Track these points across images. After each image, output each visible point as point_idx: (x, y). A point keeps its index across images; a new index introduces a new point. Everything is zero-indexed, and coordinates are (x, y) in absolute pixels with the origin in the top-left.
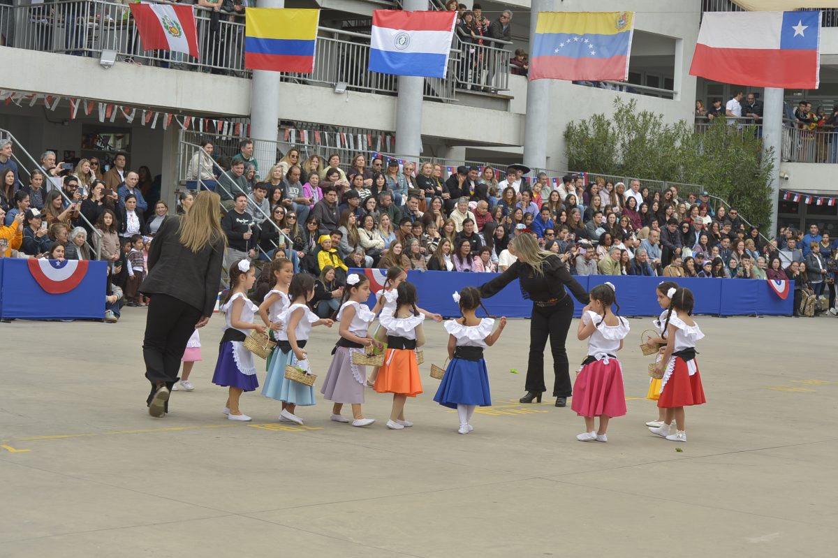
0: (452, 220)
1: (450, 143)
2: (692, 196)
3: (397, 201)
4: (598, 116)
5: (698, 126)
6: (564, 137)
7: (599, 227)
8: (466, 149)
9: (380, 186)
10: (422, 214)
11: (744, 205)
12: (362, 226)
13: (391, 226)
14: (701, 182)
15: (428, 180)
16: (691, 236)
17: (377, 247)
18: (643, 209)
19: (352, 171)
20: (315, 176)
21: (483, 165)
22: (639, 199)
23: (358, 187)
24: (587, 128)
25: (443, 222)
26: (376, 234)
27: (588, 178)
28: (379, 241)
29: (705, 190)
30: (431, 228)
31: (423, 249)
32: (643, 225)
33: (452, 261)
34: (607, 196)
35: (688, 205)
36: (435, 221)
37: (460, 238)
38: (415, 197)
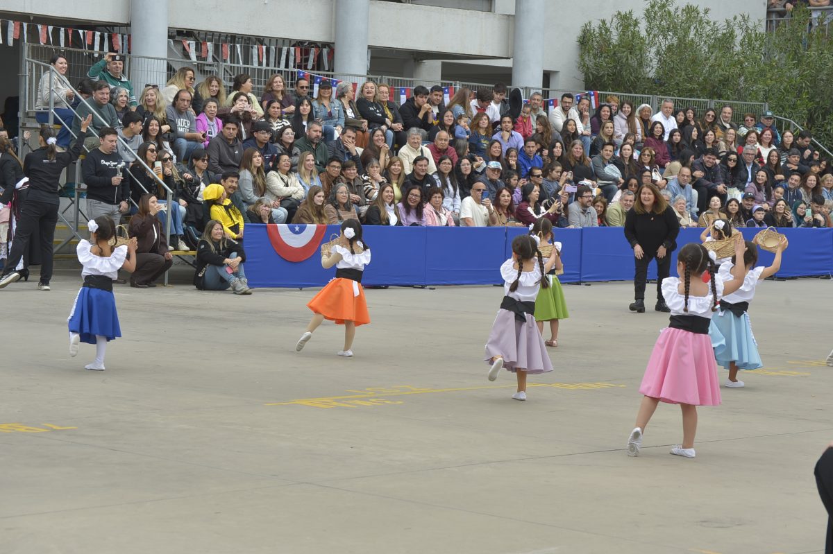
0: (399, 159)
1: (420, 57)
2: (749, 118)
3: (327, 134)
4: (623, 13)
5: (771, 21)
6: (578, 43)
7: (609, 163)
8: (443, 63)
9: (305, 115)
10: (360, 151)
11: (829, 128)
12: (275, 168)
13: (315, 170)
14: (766, 98)
15: (372, 104)
16: (742, 172)
17: (294, 196)
18: (674, 137)
19: (267, 97)
20: (212, 104)
21: (451, 84)
22: (670, 124)
23: (273, 118)
24: (607, 30)
25: (388, 161)
26: (294, 178)
27: (598, 98)
28: (296, 189)
29: (771, 109)
30: (373, 167)
31: (355, 197)
32: (673, 159)
33: (396, 213)
34: (624, 122)
35: (743, 131)
36: (378, 159)
37: (409, 182)
38: (353, 130)
